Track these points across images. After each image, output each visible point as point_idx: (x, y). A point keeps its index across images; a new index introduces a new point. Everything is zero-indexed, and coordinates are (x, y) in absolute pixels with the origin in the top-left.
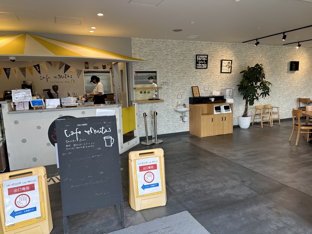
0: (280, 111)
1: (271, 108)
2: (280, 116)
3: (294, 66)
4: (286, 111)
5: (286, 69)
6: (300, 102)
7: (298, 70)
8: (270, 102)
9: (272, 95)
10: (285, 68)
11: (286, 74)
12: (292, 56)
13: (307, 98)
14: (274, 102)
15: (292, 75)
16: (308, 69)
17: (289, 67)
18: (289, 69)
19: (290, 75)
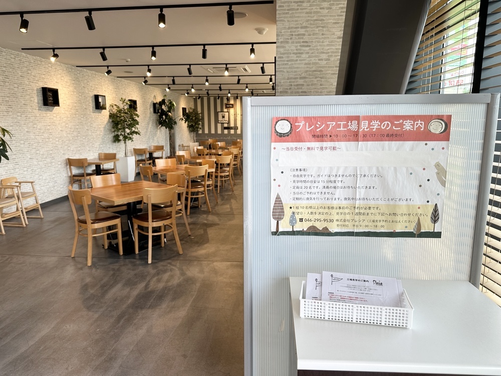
0: (37, 187)
1: (17, 186)
2: (39, 198)
3: (50, 97)
4: (48, 186)
5: (36, 101)
6: (70, 165)
7: (59, 106)
8: (12, 171)
9: (14, 157)
10: (32, 99)
11: (37, 112)
12: (43, 76)
13: (82, 157)
14: (21, 172)
15: (49, 113)
16: (75, 105)
17: (41, 98)
18: (41, 102)
19: (45, 115)
